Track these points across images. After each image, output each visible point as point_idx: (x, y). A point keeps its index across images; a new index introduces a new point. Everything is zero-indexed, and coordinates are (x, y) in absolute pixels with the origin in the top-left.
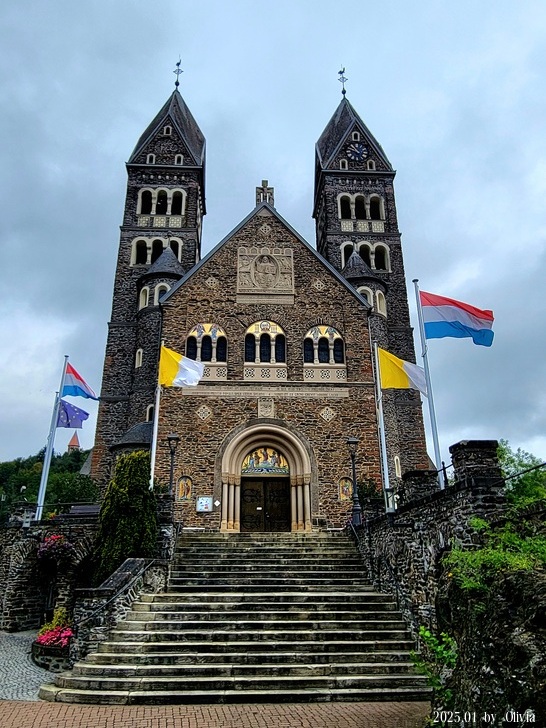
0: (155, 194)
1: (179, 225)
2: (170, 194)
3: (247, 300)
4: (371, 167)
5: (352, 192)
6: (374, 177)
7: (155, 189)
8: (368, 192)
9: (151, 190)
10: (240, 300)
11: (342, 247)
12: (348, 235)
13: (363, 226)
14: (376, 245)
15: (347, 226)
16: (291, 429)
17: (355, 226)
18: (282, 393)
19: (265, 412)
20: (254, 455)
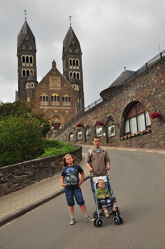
0: (25, 57)
1: (32, 66)
2: (29, 57)
3: (51, 89)
4: (77, 52)
5: (72, 59)
6: (77, 54)
7: (25, 55)
8: (76, 59)
9: (25, 56)
10: (50, 89)
11: (70, 73)
12: (71, 70)
13: (74, 68)
14: (77, 72)
15: (71, 67)
16: (60, 114)
17: (73, 67)
18: (59, 108)
19: (56, 111)
20: (54, 119)
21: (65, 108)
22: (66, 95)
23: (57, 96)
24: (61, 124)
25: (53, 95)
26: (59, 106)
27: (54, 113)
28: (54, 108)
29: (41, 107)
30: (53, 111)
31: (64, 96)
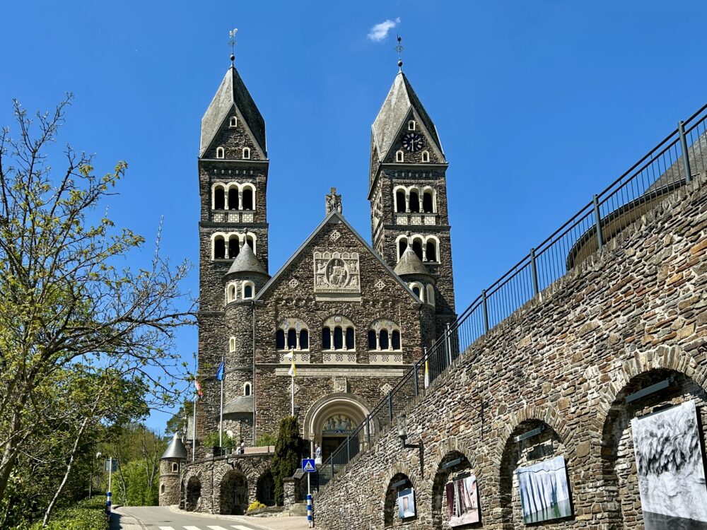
0: (226, 190)
1: (251, 221)
2: (241, 189)
3: (323, 298)
4: (425, 159)
6: (427, 169)
7: (226, 183)
8: (422, 185)
9: (223, 185)
10: (317, 300)
11: (398, 240)
12: (403, 228)
13: (416, 220)
14: (428, 238)
15: (402, 220)
16: (360, 401)
18: (353, 374)
19: (340, 387)
20: (331, 421)
21: (377, 374)
22: (384, 324)
23: (344, 328)
25: (327, 323)
26: (353, 366)
27: (331, 393)
28: (332, 373)
29: (279, 372)
30: (327, 386)
31: (372, 327)
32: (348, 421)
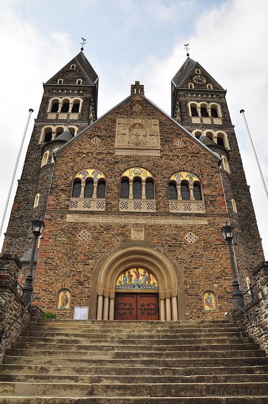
0: (61, 101)
1: (76, 119)
3: (123, 153)
4: (210, 87)
5: (198, 102)
6: (212, 93)
8: (209, 102)
9: (59, 99)
10: (117, 153)
11: (193, 133)
12: (197, 125)
13: (207, 121)
14: (218, 132)
15: (196, 121)
16: (160, 250)
17: (202, 121)
18: (152, 221)
19: (137, 235)
20: (127, 274)
21: (180, 222)
22: (185, 176)
23: (144, 178)
24: (161, 296)
25: (126, 174)
26: (152, 214)
27: (127, 241)
28: (131, 220)
29: (70, 218)
30: (123, 234)
31: (173, 178)
32: (147, 274)
